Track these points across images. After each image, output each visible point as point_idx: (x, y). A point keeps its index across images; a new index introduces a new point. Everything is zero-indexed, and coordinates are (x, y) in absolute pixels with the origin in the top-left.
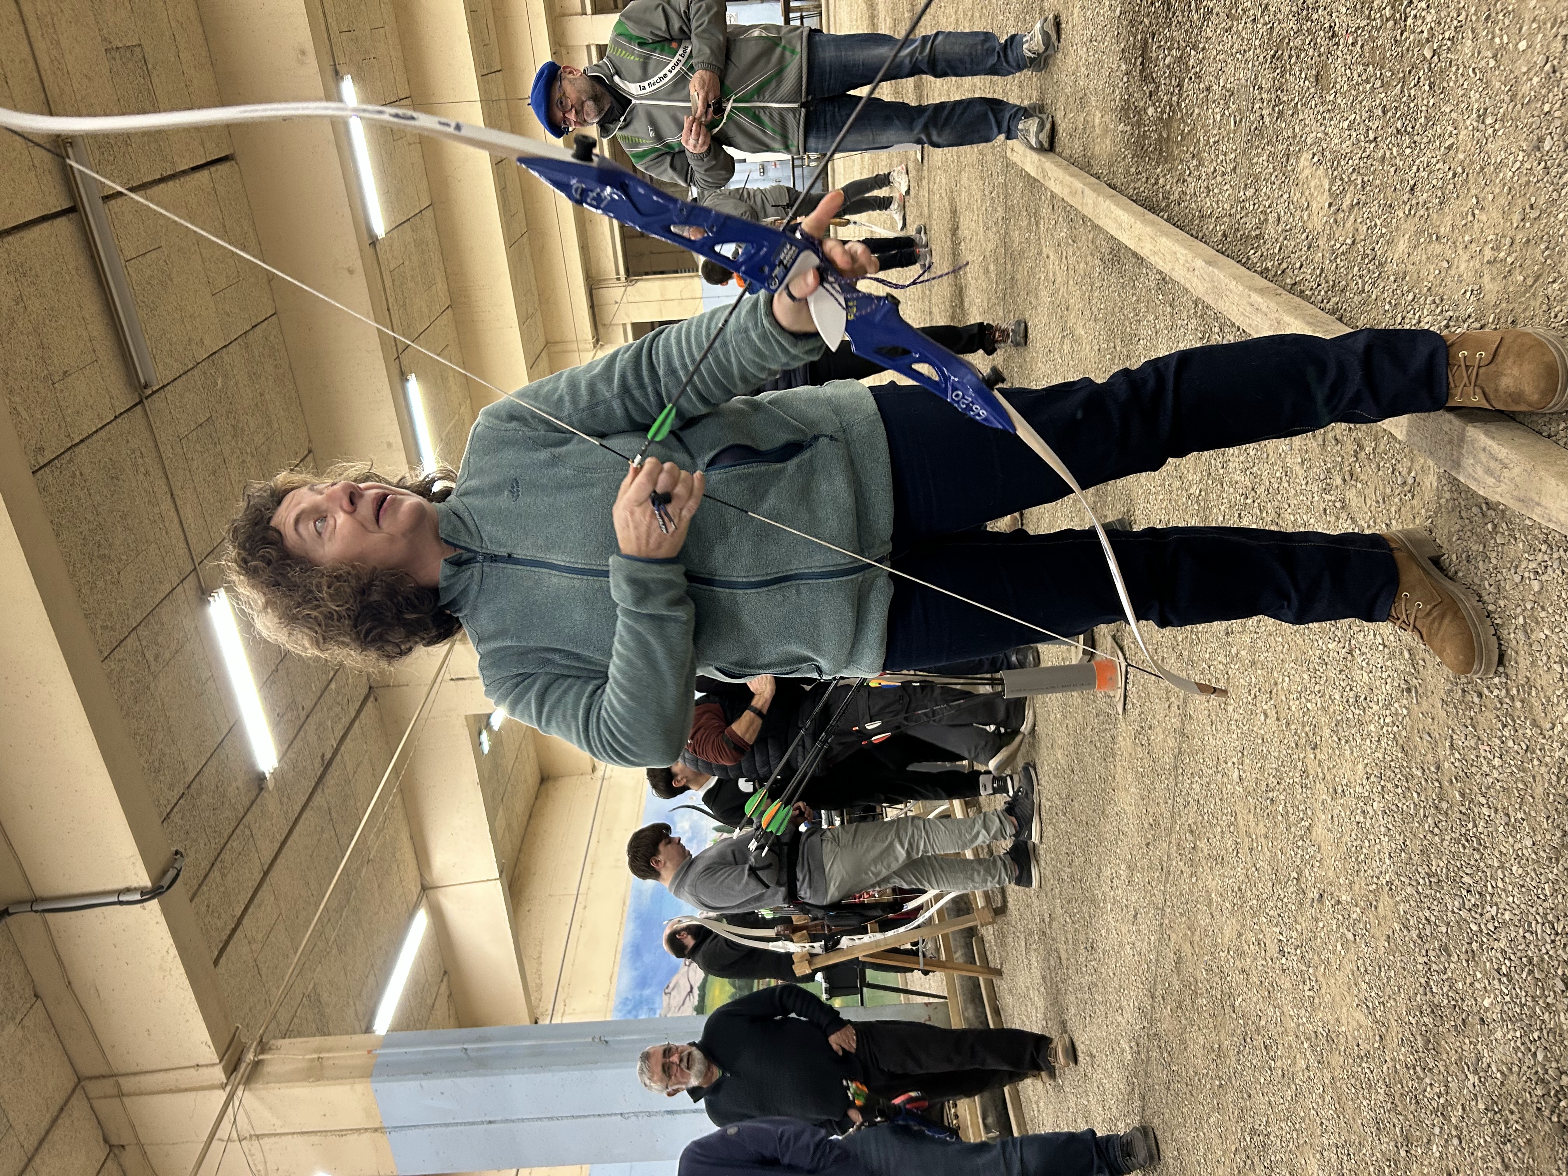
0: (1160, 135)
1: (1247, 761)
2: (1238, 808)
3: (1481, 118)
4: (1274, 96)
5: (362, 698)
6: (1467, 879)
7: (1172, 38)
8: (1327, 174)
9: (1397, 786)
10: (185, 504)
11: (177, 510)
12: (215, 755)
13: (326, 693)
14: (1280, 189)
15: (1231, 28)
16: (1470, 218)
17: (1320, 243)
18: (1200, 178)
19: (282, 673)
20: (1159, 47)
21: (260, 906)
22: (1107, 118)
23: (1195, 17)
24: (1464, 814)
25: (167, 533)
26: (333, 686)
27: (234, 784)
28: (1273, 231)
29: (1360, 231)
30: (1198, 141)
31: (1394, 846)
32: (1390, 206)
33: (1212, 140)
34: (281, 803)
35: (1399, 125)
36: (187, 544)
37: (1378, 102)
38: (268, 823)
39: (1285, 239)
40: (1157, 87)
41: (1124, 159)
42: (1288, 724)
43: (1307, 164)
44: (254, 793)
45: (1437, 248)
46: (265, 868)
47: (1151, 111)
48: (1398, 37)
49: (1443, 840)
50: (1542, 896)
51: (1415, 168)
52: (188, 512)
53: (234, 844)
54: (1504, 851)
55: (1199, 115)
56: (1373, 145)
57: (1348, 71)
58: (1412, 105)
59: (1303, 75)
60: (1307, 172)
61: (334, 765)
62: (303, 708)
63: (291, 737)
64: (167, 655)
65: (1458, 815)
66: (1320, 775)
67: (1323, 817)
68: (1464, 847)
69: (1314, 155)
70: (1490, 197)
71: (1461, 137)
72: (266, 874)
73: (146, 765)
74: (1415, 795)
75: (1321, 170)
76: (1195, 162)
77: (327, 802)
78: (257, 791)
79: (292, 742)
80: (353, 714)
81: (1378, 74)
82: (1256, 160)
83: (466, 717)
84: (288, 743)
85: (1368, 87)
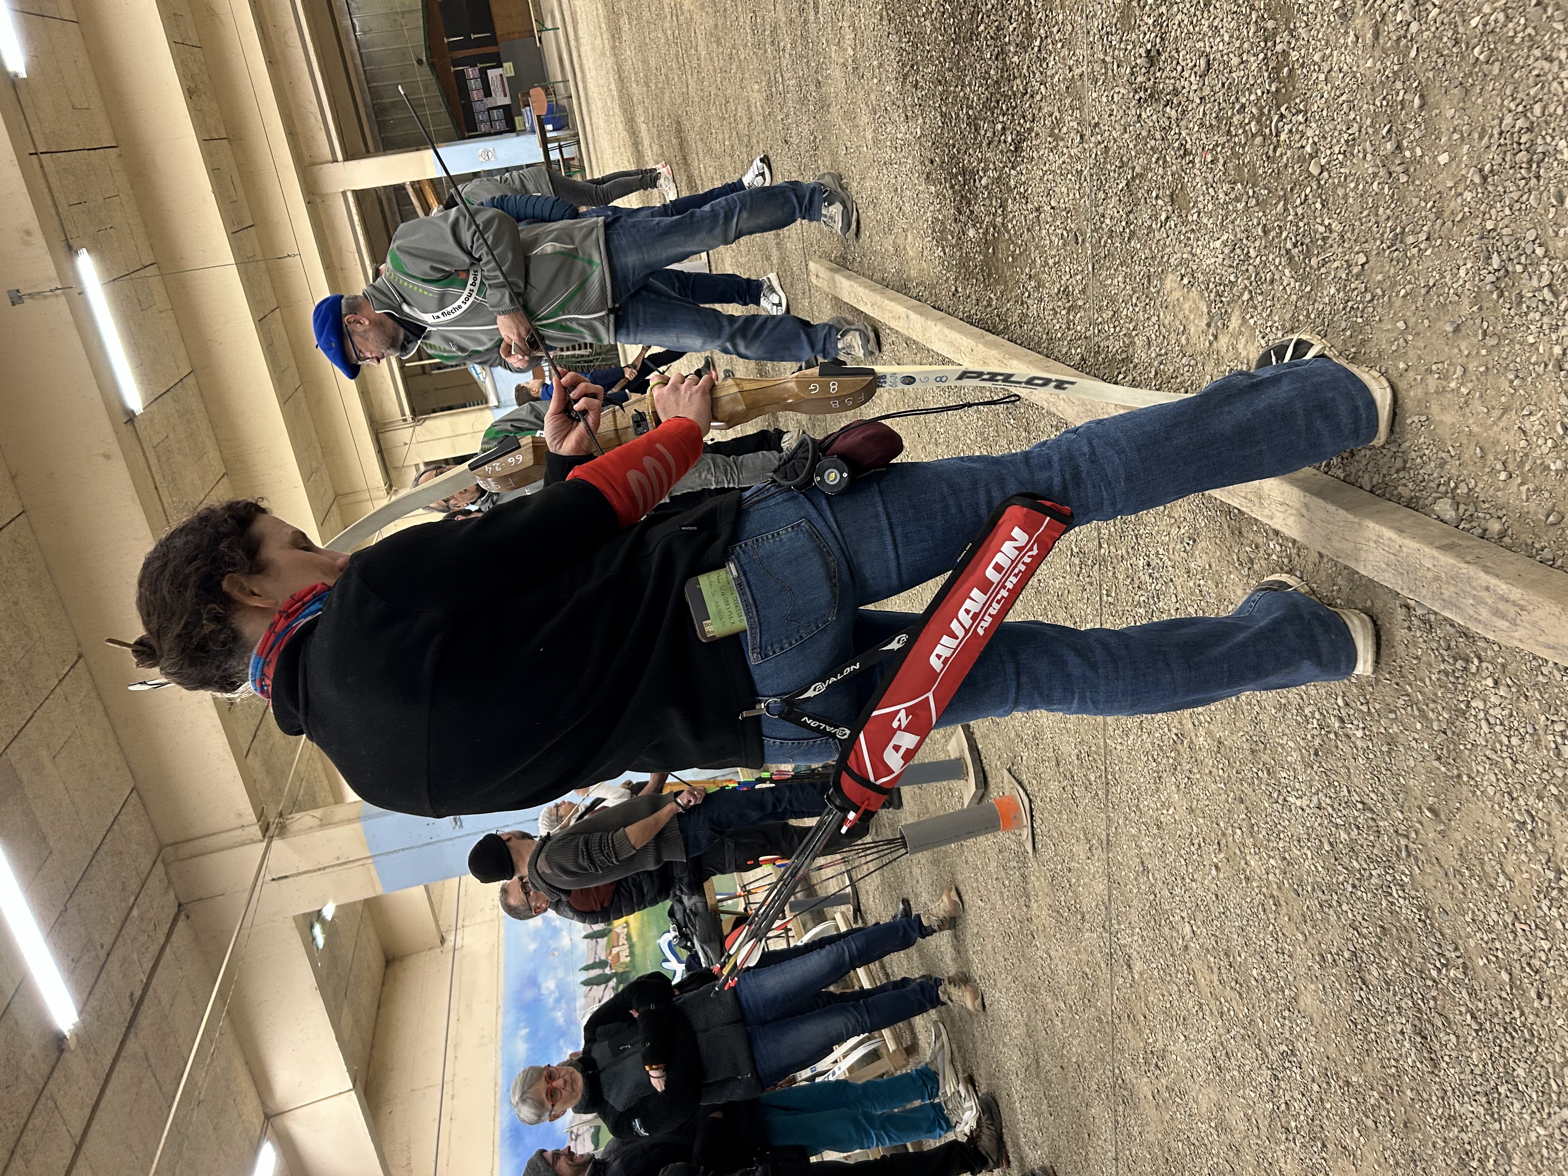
0: (986, 255)
2: (1196, 966)
3: (1400, 237)
5: (170, 919)
7: (986, 160)
8: (1202, 296)
13: (128, 922)
14: (1145, 311)
16: (1404, 345)
18: (1041, 300)
19: (72, 911)
20: (971, 168)
26: (135, 913)
28: (1144, 356)
30: (1034, 262)
33: (1051, 262)
34: (88, 1061)
35: (1290, 246)
37: (1255, 222)
38: (75, 1088)
39: (1161, 364)
40: (975, 209)
41: (945, 281)
43: (1176, 285)
44: (53, 1058)
46: (77, 1140)
47: (971, 233)
48: (1271, 153)
53: (37, 1121)
55: (1031, 235)
57: (1211, 190)
58: (1301, 224)
59: (1155, 194)
60: (1177, 294)
61: (146, 1001)
62: (102, 946)
63: (91, 983)
69: (1183, 276)
72: (78, 1147)
75: (1194, 293)
76: (1033, 283)
77: (143, 1048)
78: (57, 1054)
79: (93, 987)
80: (162, 941)
81: (1251, 193)
82: (1109, 282)
83: (294, 918)
84: (88, 990)
85: (1240, 206)
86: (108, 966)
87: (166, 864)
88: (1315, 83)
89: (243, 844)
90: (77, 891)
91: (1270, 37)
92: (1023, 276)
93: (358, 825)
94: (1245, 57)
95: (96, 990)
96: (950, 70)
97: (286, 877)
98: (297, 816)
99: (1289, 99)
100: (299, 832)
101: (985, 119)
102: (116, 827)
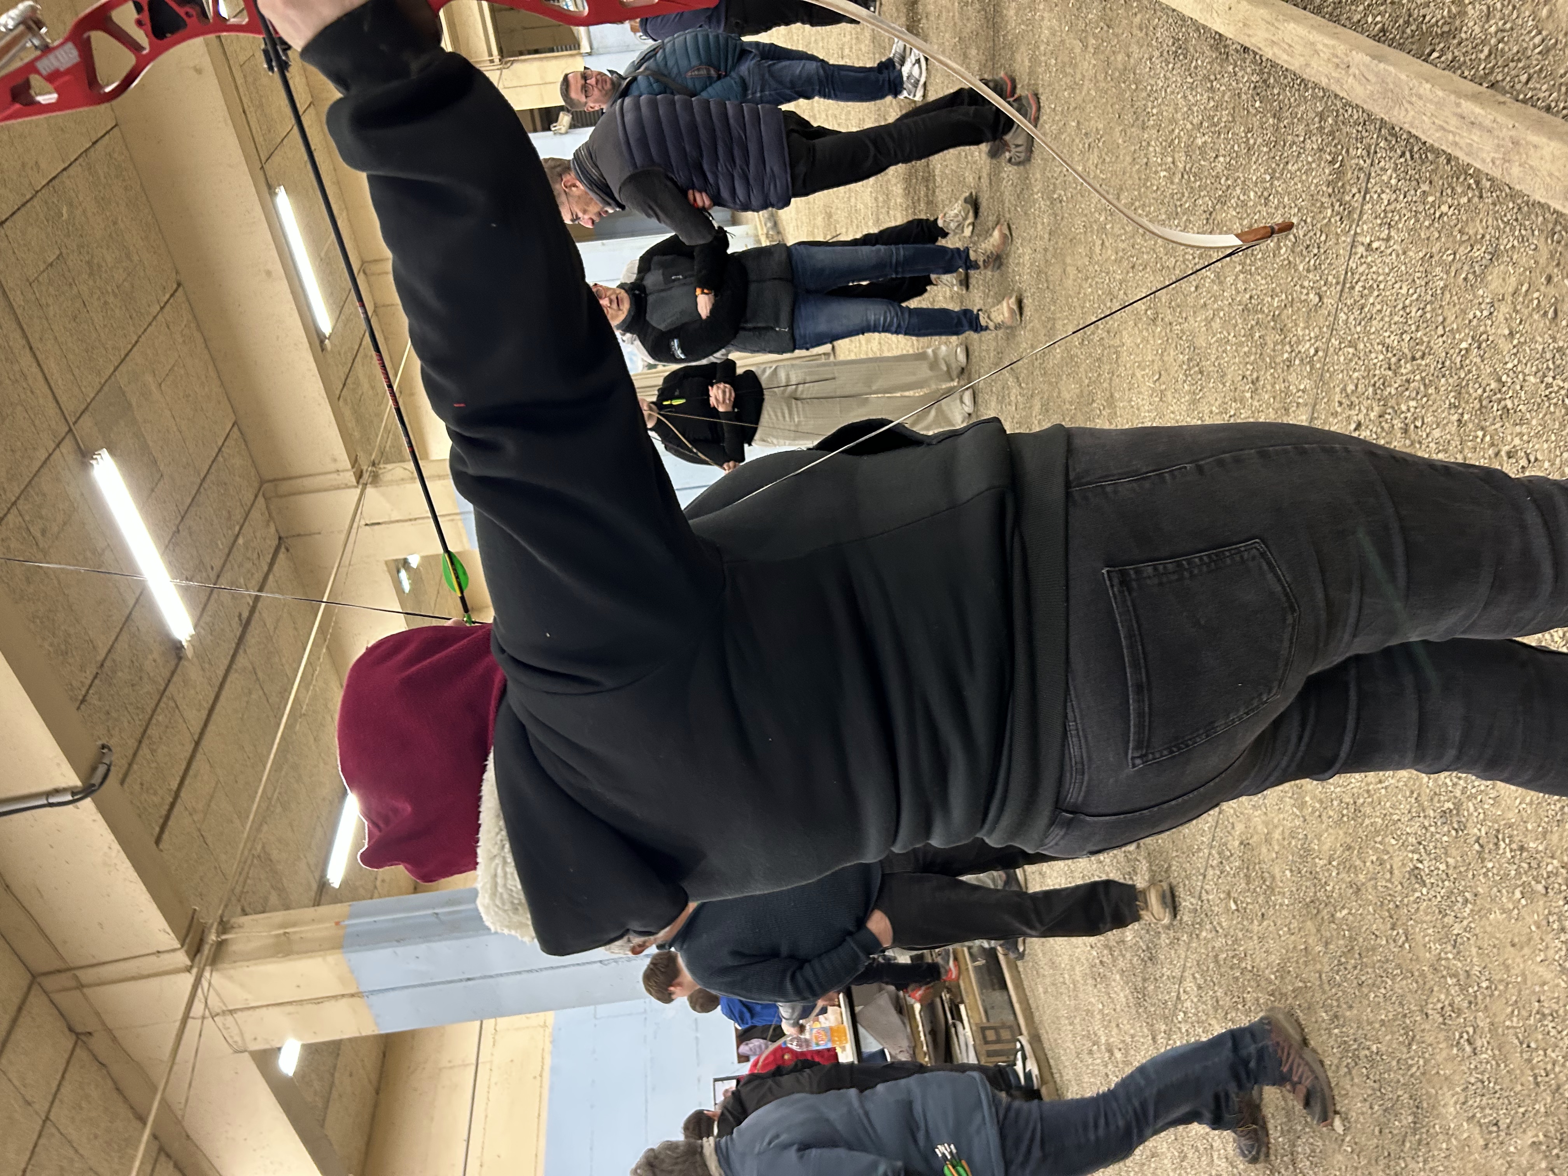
5: (272, 550)
10: (47, 358)
11: (39, 365)
12: (125, 629)
13: (235, 549)
19: (184, 533)
21: (195, 776)
25: (32, 392)
26: (241, 541)
27: (150, 657)
34: (203, 670)
36: (57, 402)
38: (192, 692)
44: (173, 663)
46: (196, 737)
52: (52, 367)
53: (160, 718)
61: (253, 623)
62: (212, 568)
63: (204, 600)
64: (55, 529)
72: (197, 743)
73: (51, 649)
77: (252, 663)
78: (176, 661)
79: (205, 605)
80: (266, 568)
83: (386, 563)
84: (201, 606)
87: (266, 499)
89: (337, 488)
90: (188, 515)
95: (209, 607)
97: (379, 524)
100: (391, 482)
102: (220, 459)
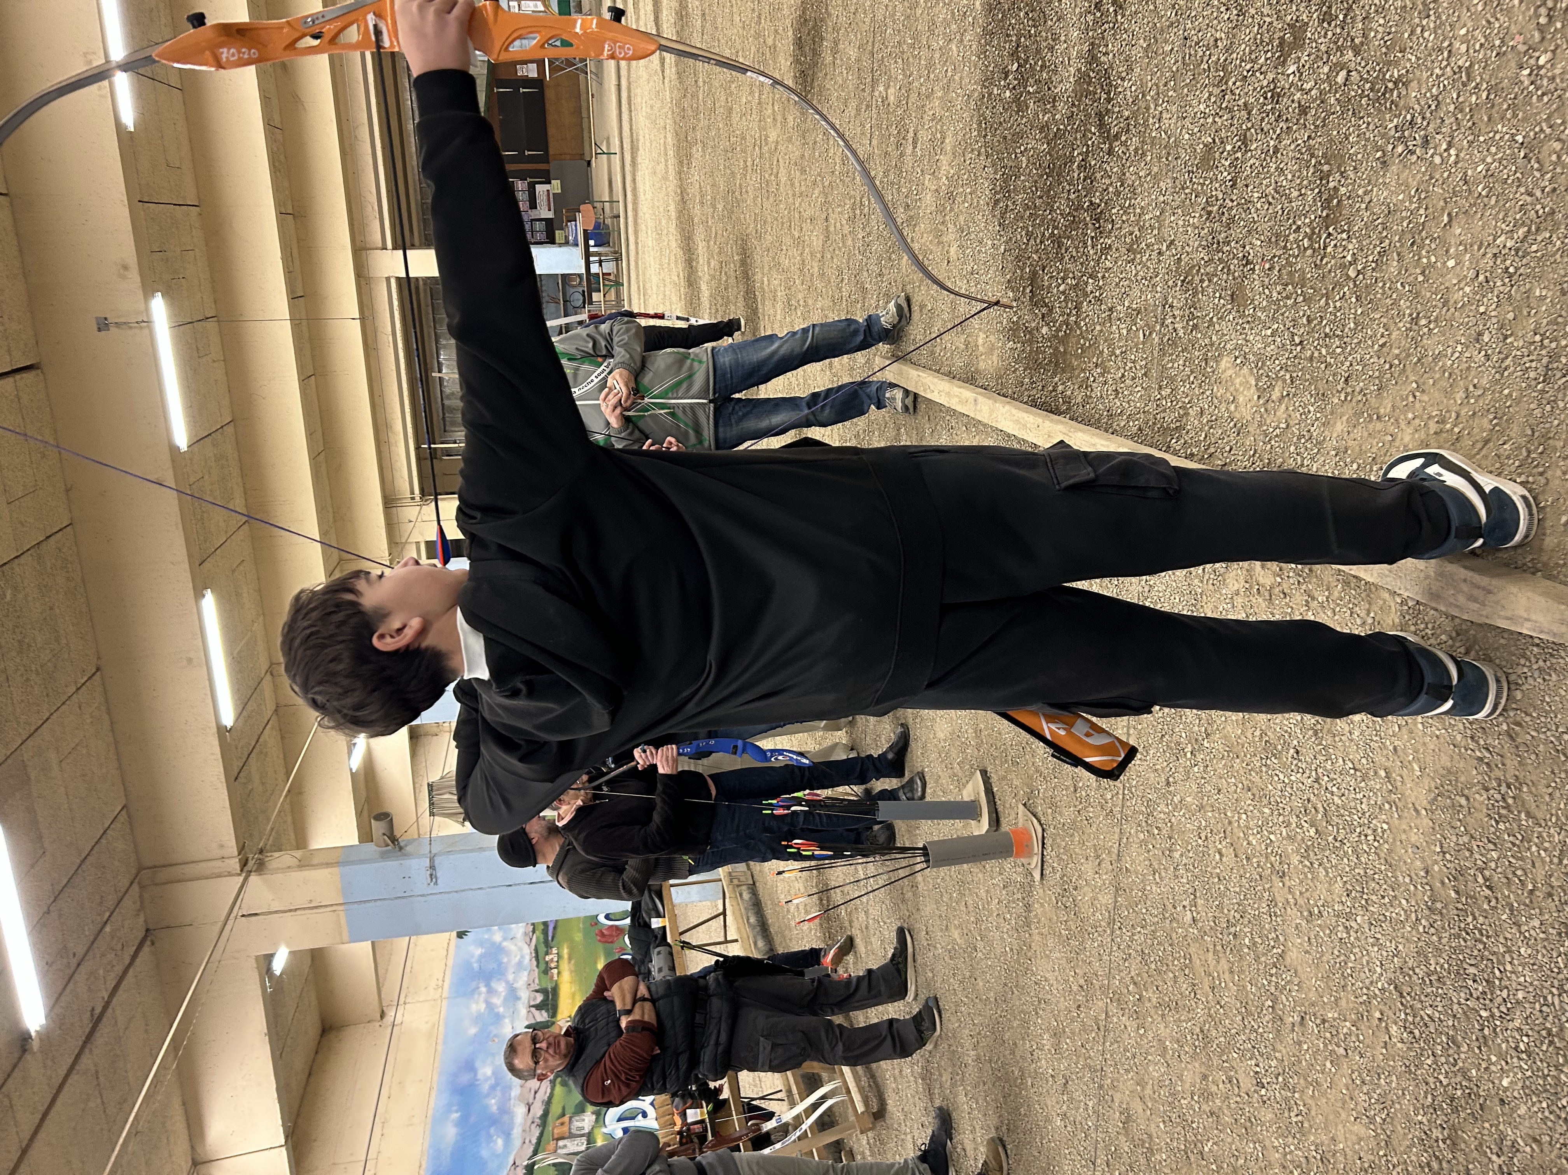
0: (1056, 349)
1: (1200, 902)
2: (1192, 950)
3: (1415, 320)
4: (1187, 312)
5: (137, 942)
6: (1472, 970)
7: (1066, 271)
8: (1252, 373)
9: (1383, 897)
13: (100, 938)
14: (1200, 387)
15: (1133, 260)
16: (1411, 399)
17: (1251, 429)
18: (1105, 383)
19: (54, 914)
20: (1051, 277)
22: (992, 338)
23: (1091, 252)
24: (1461, 910)
26: (108, 929)
28: (1196, 422)
29: (1293, 416)
30: (1102, 352)
31: (1385, 954)
32: (1323, 395)
33: (1118, 352)
34: (45, 1067)
35: (1327, 330)
37: (1301, 314)
38: (30, 1091)
39: (1211, 427)
40: (1051, 311)
41: (1014, 372)
42: (1248, 859)
43: (1230, 365)
44: (17, 1055)
45: (1379, 426)
46: (24, 1145)
47: (1044, 330)
48: (1318, 262)
49: (1440, 938)
50: (1556, 970)
51: (1348, 364)
54: (1509, 936)
55: (1101, 331)
56: (1299, 348)
57: (1267, 291)
58: (1338, 314)
59: (1217, 295)
60: (1230, 372)
61: (104, 1020)
62: (74, 955)
65: (1455, 912)
66: (1292, 901)
67: (1299, 941)
68: (1465, 941)
69: (1236, 358)
70: (1431, 381)
71: (1393, 337)
74: (1404, 902)
75: (1245, 370)
76: (1099, 370)
77: (96, 1066)
78: (20, 1053)
79: (60, 995)
80: (127, 962)
81: (1299, 292)
82: (1170, 365)
83: (257, 958)
84: (57, 995)
85: (1289, 302)
86: (76, 976)
87: (142, 887)
88: (1358, 211)
89: (219, 876)
90: (60, 897)
91: (1325, 177)
92: (1091, 365)
93: (336, 870)
94: (1303, 191)
95: (63, 998)
96: (1040, 197)
97: (256, 914)
98: (277, 854)
99: (1336, 222)
100: (277, 871)
101: (1068, 238)
102: (104, 841)
